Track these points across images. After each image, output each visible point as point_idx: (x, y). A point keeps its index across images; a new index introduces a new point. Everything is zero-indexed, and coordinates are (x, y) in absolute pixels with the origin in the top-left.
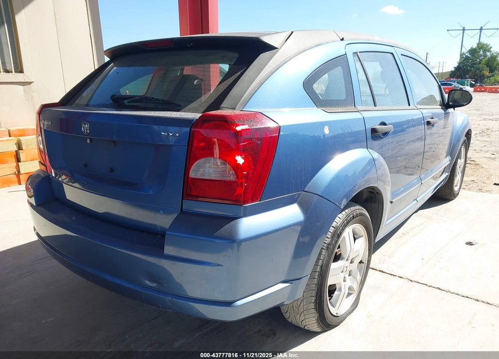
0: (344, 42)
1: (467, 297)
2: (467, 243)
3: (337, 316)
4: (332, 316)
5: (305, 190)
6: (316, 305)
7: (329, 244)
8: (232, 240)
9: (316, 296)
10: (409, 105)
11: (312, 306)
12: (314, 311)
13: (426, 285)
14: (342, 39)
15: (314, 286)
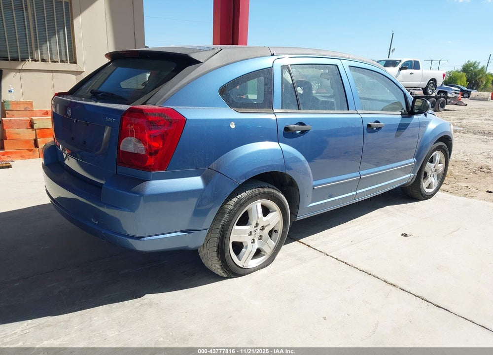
0: (274, 57)
1: (364, 271)
2: (402, 235)
3: (244, 268)
4: (237, 267)
5: (209, 167)
6: (218, 254)
7: (232, 210)
8: (140, 194)
9: (218, 247)
10: (348, 110)
11: (215, 254)
12: (216, 258)
13: (337, 259)
14: (273, 55)
15: (216, 239)
